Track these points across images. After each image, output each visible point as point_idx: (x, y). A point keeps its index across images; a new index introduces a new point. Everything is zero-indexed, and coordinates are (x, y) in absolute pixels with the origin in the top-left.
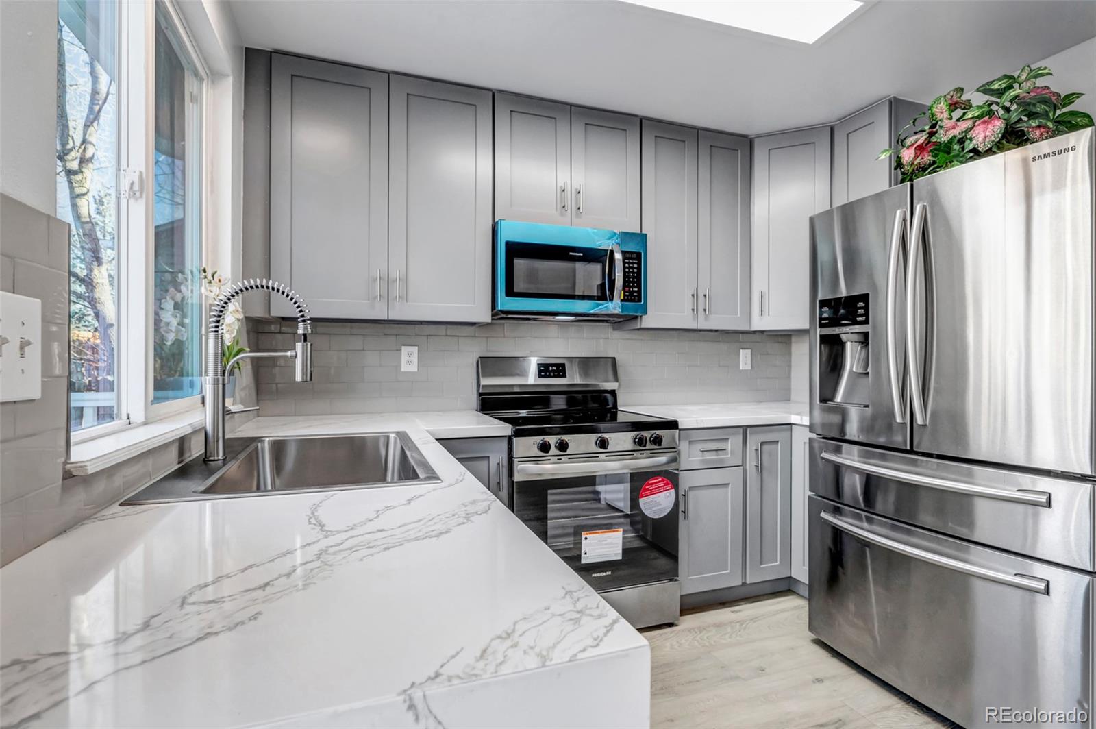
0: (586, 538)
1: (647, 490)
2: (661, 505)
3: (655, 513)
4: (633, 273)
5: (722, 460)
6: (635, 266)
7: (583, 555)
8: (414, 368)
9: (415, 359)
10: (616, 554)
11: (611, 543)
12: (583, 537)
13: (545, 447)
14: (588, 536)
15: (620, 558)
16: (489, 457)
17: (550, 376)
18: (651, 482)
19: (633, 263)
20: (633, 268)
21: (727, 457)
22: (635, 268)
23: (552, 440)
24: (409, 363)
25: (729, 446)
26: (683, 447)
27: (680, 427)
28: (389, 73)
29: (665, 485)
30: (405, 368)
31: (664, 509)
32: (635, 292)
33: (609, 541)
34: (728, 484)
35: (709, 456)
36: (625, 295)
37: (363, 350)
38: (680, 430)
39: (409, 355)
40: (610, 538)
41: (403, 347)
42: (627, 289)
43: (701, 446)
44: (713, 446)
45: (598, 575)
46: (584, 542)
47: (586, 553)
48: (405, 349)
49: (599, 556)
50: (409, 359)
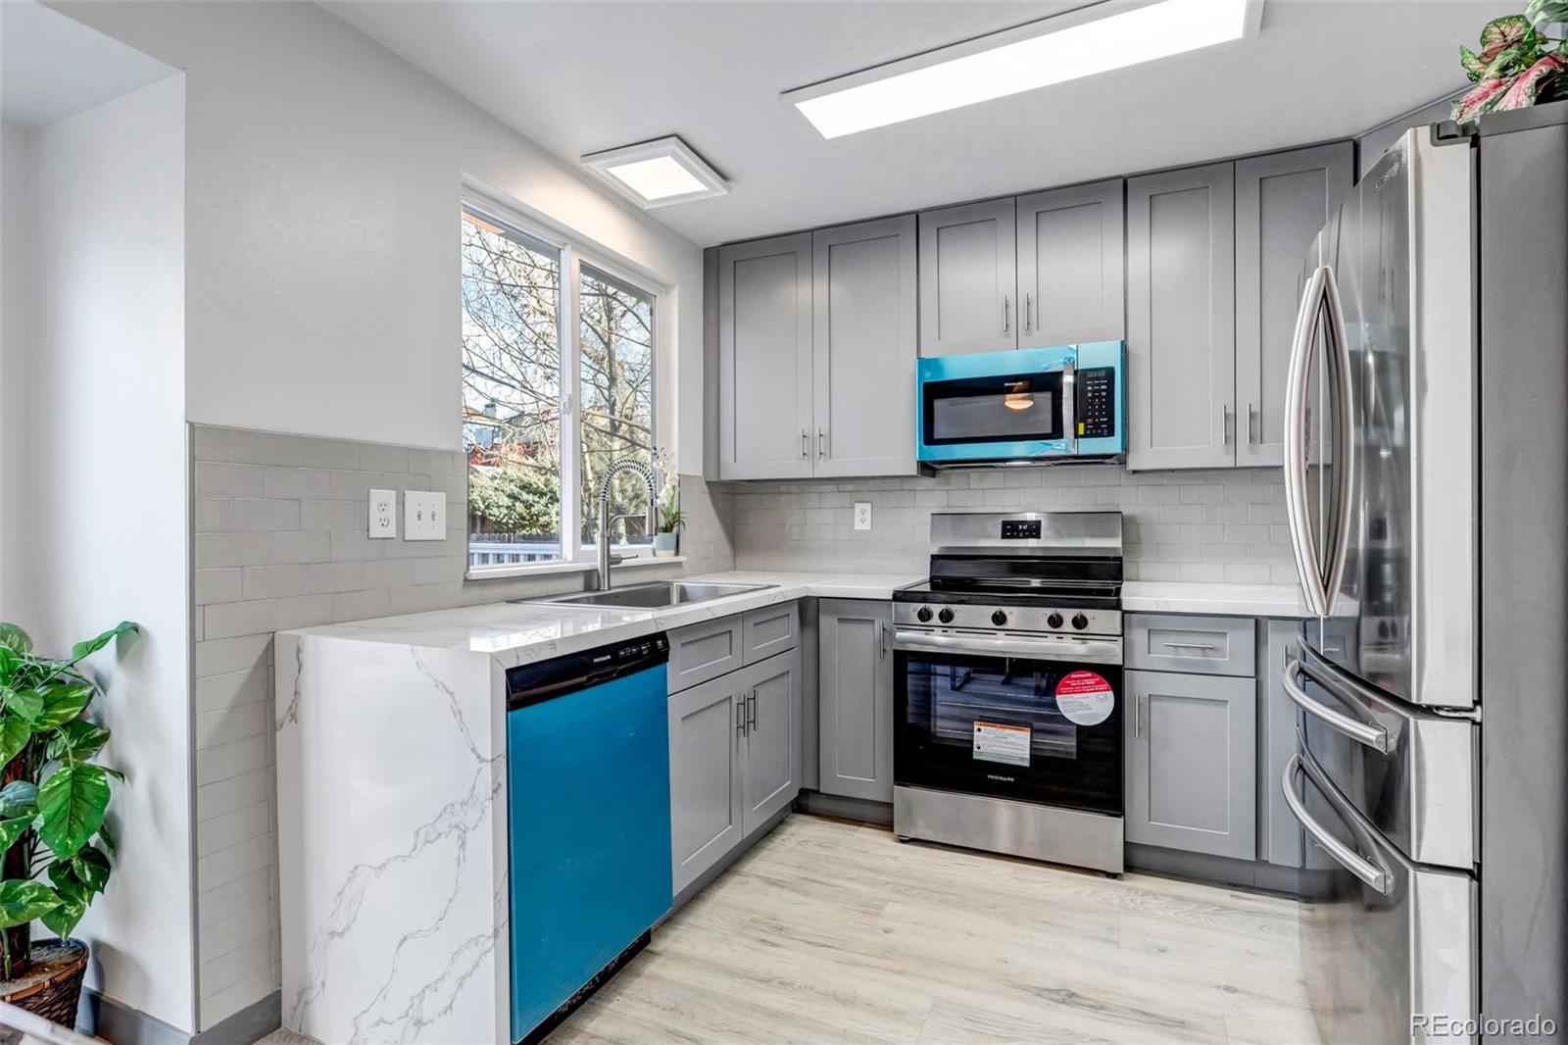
0: (979, 730)
1: (1069, 685)
2: (1090, 709)
3: (1080, 717)
4: (1100, 397)
5: (1211, 664)
6: (1103, 387)
7: (975, 749)
8: (867, 526)
9: (868, 516)
10: (1022, 759)
11: (1012, 743)
12: (976, 727)
13: (925, 615)
14: (981, 727)
15: (1027, 764)
16: (873, 620)
17: (1018, 537)
18: (1073, 676)
19: (1099, 385)
20: (1100, 391)
21: (1224, 663)
22: (1104, 390)
23: (938, 608)
24: (863, 521)
25: (1227, 643)
26: (1138, 636)
27: (1125, 607)
29: (1097, 683)
30: (858, 526)
31: (1096, 716)
32: (1104, 423)
33: (1010, 739)
34: (1226, 702)
35: (1186, 656)
36: (1086, 429)
37: (820, 508)
38: (1124, 612)
39: (863, 512)
40: (1012, 736)
41: (857, 505)
42: (1090, 421)
43: (1172, 640)
44: (1199, 641)
45: (997, 778)
46: (976, 734)
47: (979, 748)
48: (858, 507)
49: (998, 755)
50: (862, 517)
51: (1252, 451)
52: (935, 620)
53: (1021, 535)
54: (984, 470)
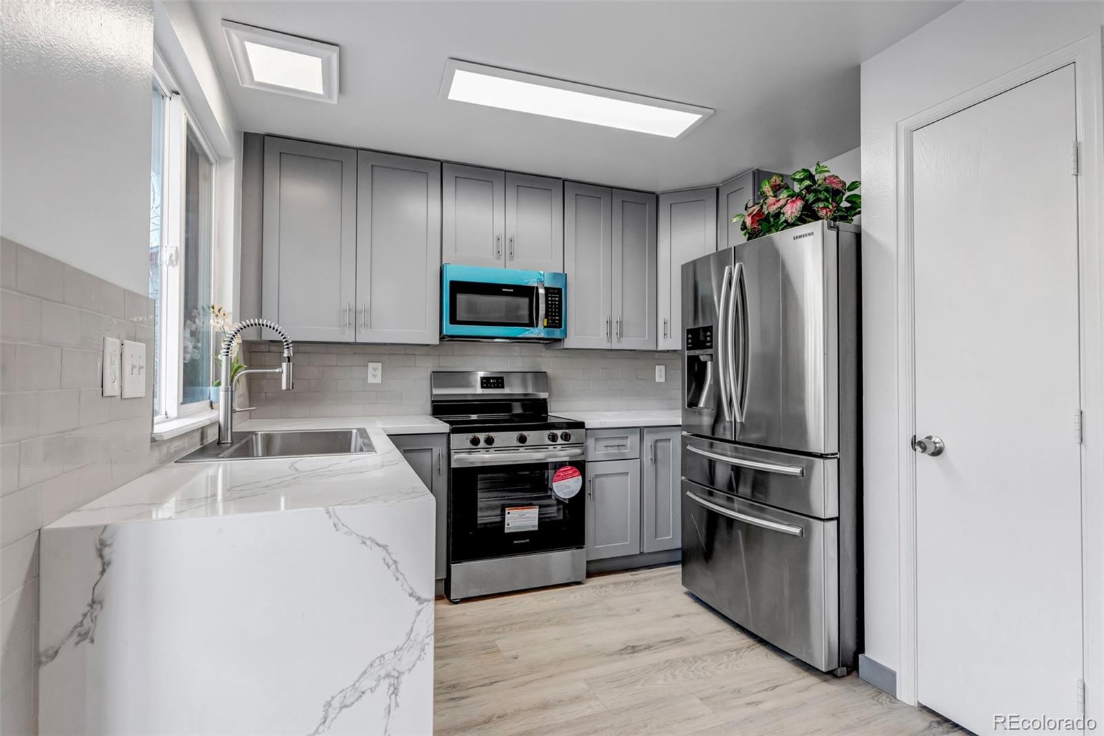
0: (509, 513)
1: (559, 476)
2: (570, 488)
3: (565, 494)
4: (555, 305)
5: (623, 454)
6: (557, 299)
7: (506, 526)
8: (378, 380)
9: (379, 373)
10: (534, 526)
11: (528, 518)
12: (507, 512)
13: (475, 442)
14: (510, 511)
15: (536, 529)
16: (432, 449)
17: (490, 387)
18: (562, 470)
19: (555, 297)
20: (555, 301)
21: (627, 452)
22: (557, 301)
23: (482, 436)
24: (375, 376)
25: (628, 442)
26: (590, 443)
27: (586, 427)
28: (357, 149)
29: (574, 472)
30: (371, 380)
31: (572, 492)
32: (557, 320)
33: (527, 515)
34: (628, 473)
35: (614, 451)
36: (548, 323)
37: (337, 366)
38: (587, 429)
39: (375, 369)
40: (528, 513)
41: (370, 364)
42: (550, 318)
43: (605, 443)
44: (616, 442)
45: (519, 542)
46: (507, 516)
47: (508, 525)
48: (371, 365)
49: (519, 527)
50: (374, 373)
51: (619, 341)
52: (482, 444)
53: (492, 386)
54: (463, 343)
